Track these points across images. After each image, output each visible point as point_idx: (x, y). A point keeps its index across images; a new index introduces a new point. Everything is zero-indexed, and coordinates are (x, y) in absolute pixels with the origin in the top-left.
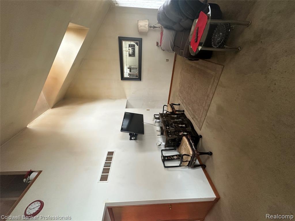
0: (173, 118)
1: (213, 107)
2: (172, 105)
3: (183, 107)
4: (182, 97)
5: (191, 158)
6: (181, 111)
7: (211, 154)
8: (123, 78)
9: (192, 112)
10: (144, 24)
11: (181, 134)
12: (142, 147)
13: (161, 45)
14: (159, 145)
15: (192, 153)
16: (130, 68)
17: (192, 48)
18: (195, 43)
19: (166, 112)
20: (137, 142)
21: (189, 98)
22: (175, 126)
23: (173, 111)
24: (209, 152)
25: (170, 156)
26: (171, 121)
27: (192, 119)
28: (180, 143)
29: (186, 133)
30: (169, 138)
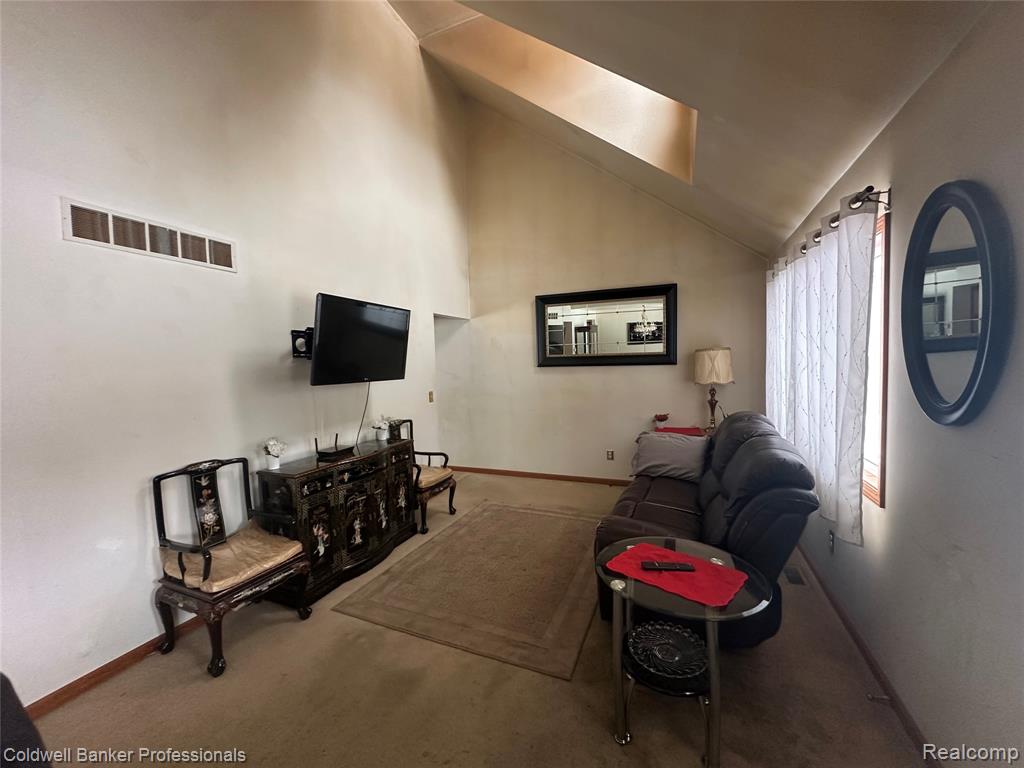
0: (391, 495)
1: (416, 654)
2: (447, 485)
3: (439, 528)
4: (478, 519)
5: (196, 585)
6: (424, 523)
7: (216, 669)
8: (543, 302)
9: (414, 566)
10: (719, 367)
11: (318, 531)
12: (259, 378)
13: (657, 430)
14: (266, 448)
15: (215, 590)
16: (588, 328)
17: (626, 549)
18: (639, 562)
19: (417, 466)
20: (283, 358)
21: (470, 550)
22: (356, 504)
23: (422, 491)
24: (224, 662)
25: (214, 494)
26: (376, 487)
27: (386, 568)
28: (276, 533)
29: (321, 553)
30: (294, 488)
